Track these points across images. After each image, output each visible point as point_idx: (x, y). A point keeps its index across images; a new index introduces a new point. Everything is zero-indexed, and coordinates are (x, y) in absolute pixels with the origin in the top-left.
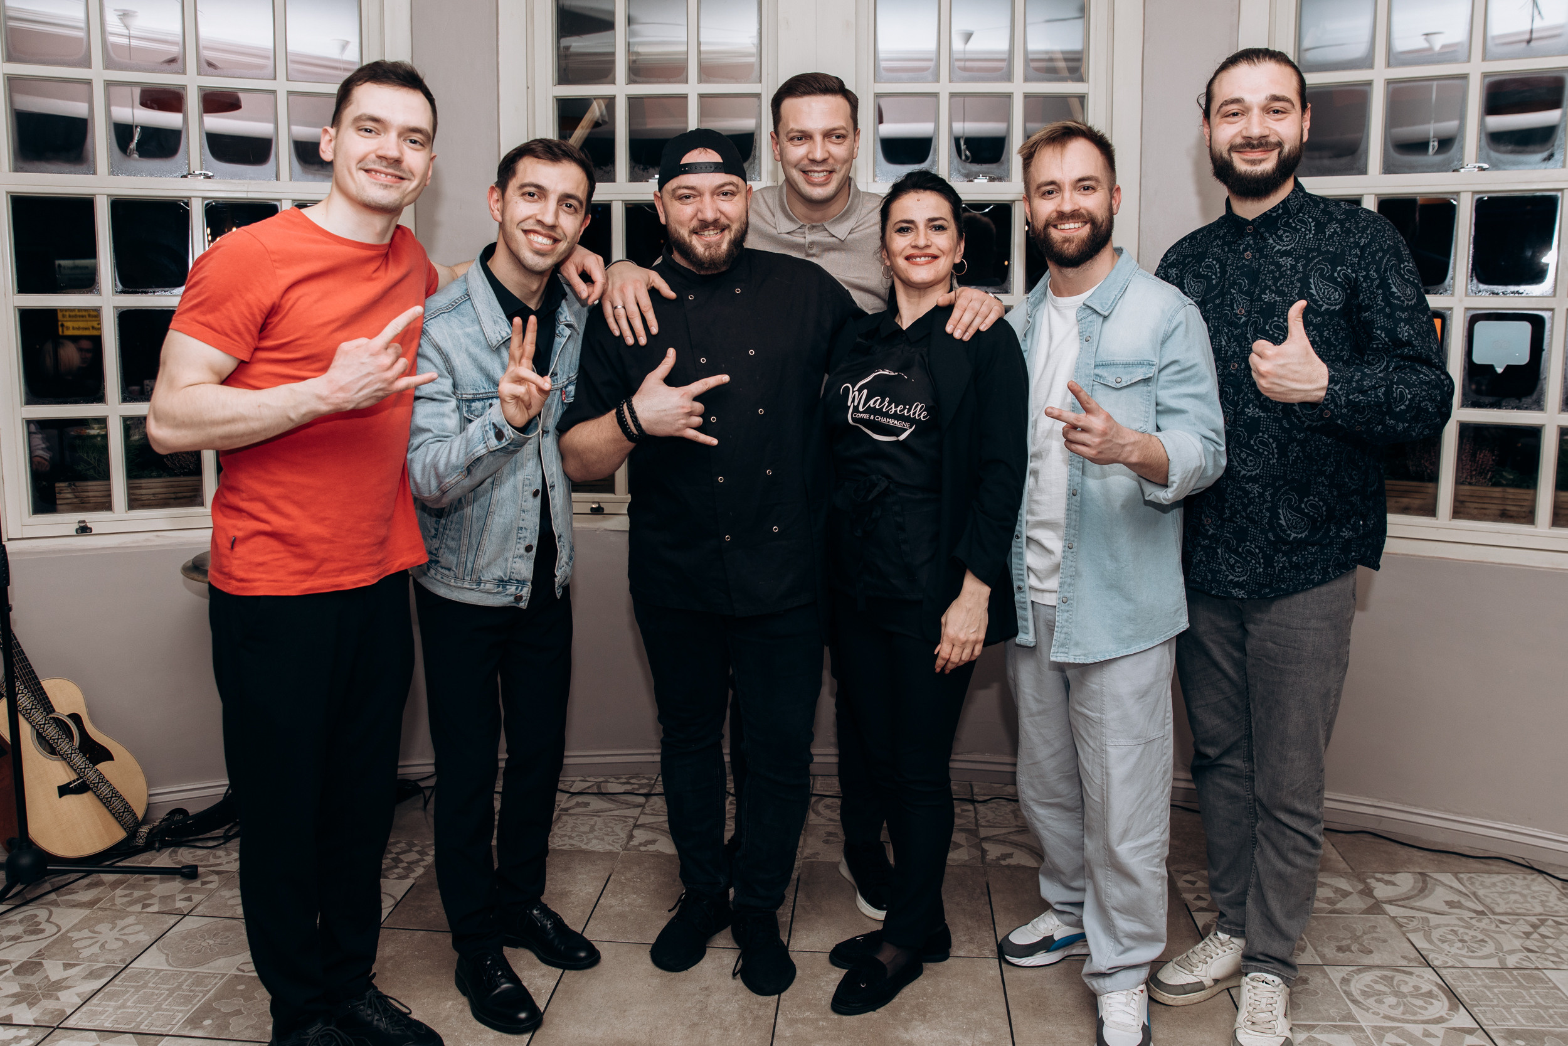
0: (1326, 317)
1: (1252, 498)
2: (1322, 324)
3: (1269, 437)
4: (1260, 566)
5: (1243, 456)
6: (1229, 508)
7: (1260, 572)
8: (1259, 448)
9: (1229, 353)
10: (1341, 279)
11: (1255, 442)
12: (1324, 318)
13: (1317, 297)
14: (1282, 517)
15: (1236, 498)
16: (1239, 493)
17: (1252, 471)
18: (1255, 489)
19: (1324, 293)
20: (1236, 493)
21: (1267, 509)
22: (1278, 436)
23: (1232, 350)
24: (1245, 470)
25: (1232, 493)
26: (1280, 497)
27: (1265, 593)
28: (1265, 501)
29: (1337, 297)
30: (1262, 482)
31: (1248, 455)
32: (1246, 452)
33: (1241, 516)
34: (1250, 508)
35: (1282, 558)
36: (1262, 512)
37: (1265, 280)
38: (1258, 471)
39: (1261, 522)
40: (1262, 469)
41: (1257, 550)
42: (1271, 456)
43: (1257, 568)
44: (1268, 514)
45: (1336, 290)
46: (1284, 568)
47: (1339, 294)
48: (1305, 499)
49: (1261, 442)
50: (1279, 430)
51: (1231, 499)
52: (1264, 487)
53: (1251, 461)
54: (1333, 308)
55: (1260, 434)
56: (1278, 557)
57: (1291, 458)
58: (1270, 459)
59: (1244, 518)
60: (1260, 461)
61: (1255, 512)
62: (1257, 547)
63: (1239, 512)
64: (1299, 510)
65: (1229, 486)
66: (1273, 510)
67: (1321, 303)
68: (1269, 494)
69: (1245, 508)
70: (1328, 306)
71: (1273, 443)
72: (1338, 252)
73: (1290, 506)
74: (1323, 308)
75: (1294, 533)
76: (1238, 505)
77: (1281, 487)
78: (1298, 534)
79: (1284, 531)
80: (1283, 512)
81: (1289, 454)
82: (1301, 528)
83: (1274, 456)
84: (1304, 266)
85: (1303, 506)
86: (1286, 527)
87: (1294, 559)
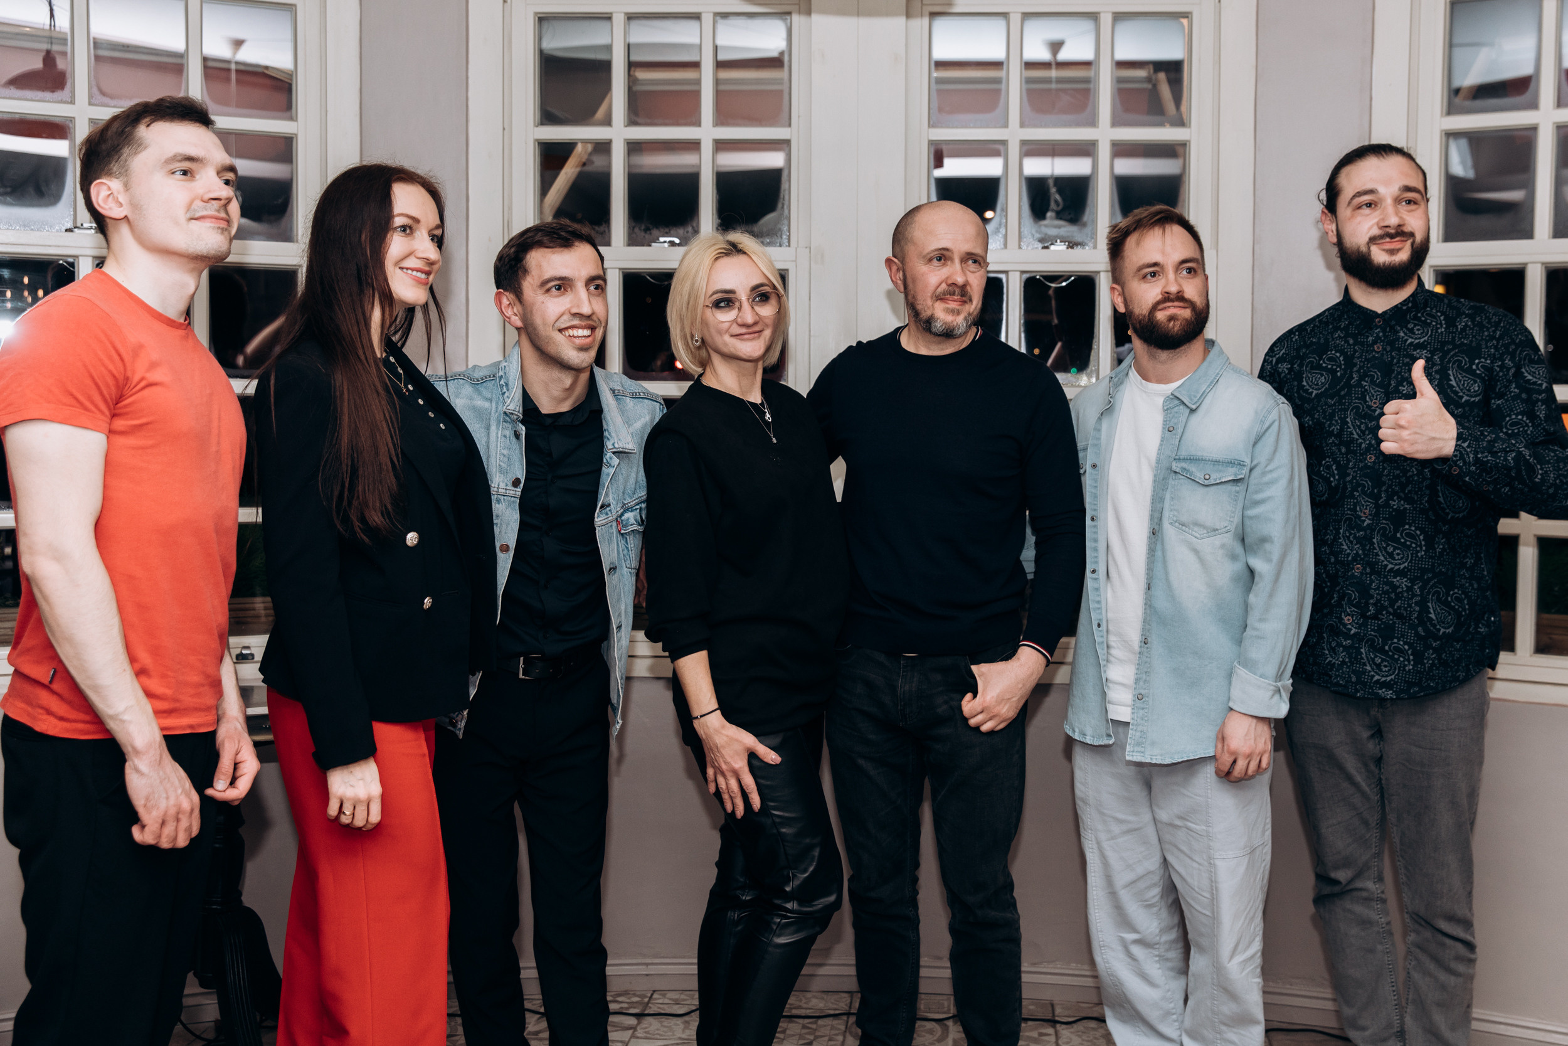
0: (1467, 407)
1: (1400, 593)
2: (1464, 416)
3: (1416, 529)
4: (1409, 662)
5: (1390, 549)
6: (1375, 605)
7: (1410, 670)
8: (1406, 541)
9: (1363, 445)
10: (1480, 370)
11: (1401, 535)
12: (1464, 410)
13: (1457, 389)
14: (1432, 611)
15: (1382, 594)
16: (1386, 588)
17: (1400, 564)
18: (1403, 583)
19: (1463, 385)
20: (1383, 588)
21: (1417, 603)
22: (1425, 527)
23: (1368, 442)
24: (1392, 564)
25: (1378, 589)
26: (1429, 590)
27: (1414, 692)
28: (1414, 595)
29: (1477, 389)
30: (1410, 575)
31: (1395, 548)
32: (1392, 546)
33: (1388, 612)
34: (1398, 604)
35: (1432, 654)
36: (1411, 607)
37: (1401, 372)
38: (1406, 564)
39: (1410, 617)
40: (1411, 562)
41: (1406, 647)
42: (1418, 549)
43: (1406, 665)
44: (1417, 608)
45: (1475, 382)
46: (1433, 665)
47: (1479, 386)
48: (1451, 593)
49: (1408, 535)
50: (1425, 521)
51: (1378, 594)
52: (1413, 581)
53: (1398, 554)
54: (1473, 399)
55: (1407, 527)
56: (1428, 654)
57: (1438, 550)
58: (1418, 552)
59: (1390, 614)
60: (1408, 555)
61: (1404, 607)
62: (1405, 643)
63: (1386, 608)
64: (1446, 604)
65: (1374, 582)
66: (1423, 604)
67: (1461, 394)
68: (1418, 588)
69: (1392, 603)
70: (1468, 398)
71: (1421, 535)
72: (1474, 344)
73: (1439, 600)
74: (1463, 400)
75: (1443, 627)
76: (1385, 601)
77: (1430, 580)
78: (1446, 629)
79: (1434, 626)
80: (1432, 606)
81: (1436, 546)
82: (1448, 623)
83: (1421, 548)
84: (1442, 359)
85: (1449, 599)
86: (1435, 621)
87: (1443, 656)
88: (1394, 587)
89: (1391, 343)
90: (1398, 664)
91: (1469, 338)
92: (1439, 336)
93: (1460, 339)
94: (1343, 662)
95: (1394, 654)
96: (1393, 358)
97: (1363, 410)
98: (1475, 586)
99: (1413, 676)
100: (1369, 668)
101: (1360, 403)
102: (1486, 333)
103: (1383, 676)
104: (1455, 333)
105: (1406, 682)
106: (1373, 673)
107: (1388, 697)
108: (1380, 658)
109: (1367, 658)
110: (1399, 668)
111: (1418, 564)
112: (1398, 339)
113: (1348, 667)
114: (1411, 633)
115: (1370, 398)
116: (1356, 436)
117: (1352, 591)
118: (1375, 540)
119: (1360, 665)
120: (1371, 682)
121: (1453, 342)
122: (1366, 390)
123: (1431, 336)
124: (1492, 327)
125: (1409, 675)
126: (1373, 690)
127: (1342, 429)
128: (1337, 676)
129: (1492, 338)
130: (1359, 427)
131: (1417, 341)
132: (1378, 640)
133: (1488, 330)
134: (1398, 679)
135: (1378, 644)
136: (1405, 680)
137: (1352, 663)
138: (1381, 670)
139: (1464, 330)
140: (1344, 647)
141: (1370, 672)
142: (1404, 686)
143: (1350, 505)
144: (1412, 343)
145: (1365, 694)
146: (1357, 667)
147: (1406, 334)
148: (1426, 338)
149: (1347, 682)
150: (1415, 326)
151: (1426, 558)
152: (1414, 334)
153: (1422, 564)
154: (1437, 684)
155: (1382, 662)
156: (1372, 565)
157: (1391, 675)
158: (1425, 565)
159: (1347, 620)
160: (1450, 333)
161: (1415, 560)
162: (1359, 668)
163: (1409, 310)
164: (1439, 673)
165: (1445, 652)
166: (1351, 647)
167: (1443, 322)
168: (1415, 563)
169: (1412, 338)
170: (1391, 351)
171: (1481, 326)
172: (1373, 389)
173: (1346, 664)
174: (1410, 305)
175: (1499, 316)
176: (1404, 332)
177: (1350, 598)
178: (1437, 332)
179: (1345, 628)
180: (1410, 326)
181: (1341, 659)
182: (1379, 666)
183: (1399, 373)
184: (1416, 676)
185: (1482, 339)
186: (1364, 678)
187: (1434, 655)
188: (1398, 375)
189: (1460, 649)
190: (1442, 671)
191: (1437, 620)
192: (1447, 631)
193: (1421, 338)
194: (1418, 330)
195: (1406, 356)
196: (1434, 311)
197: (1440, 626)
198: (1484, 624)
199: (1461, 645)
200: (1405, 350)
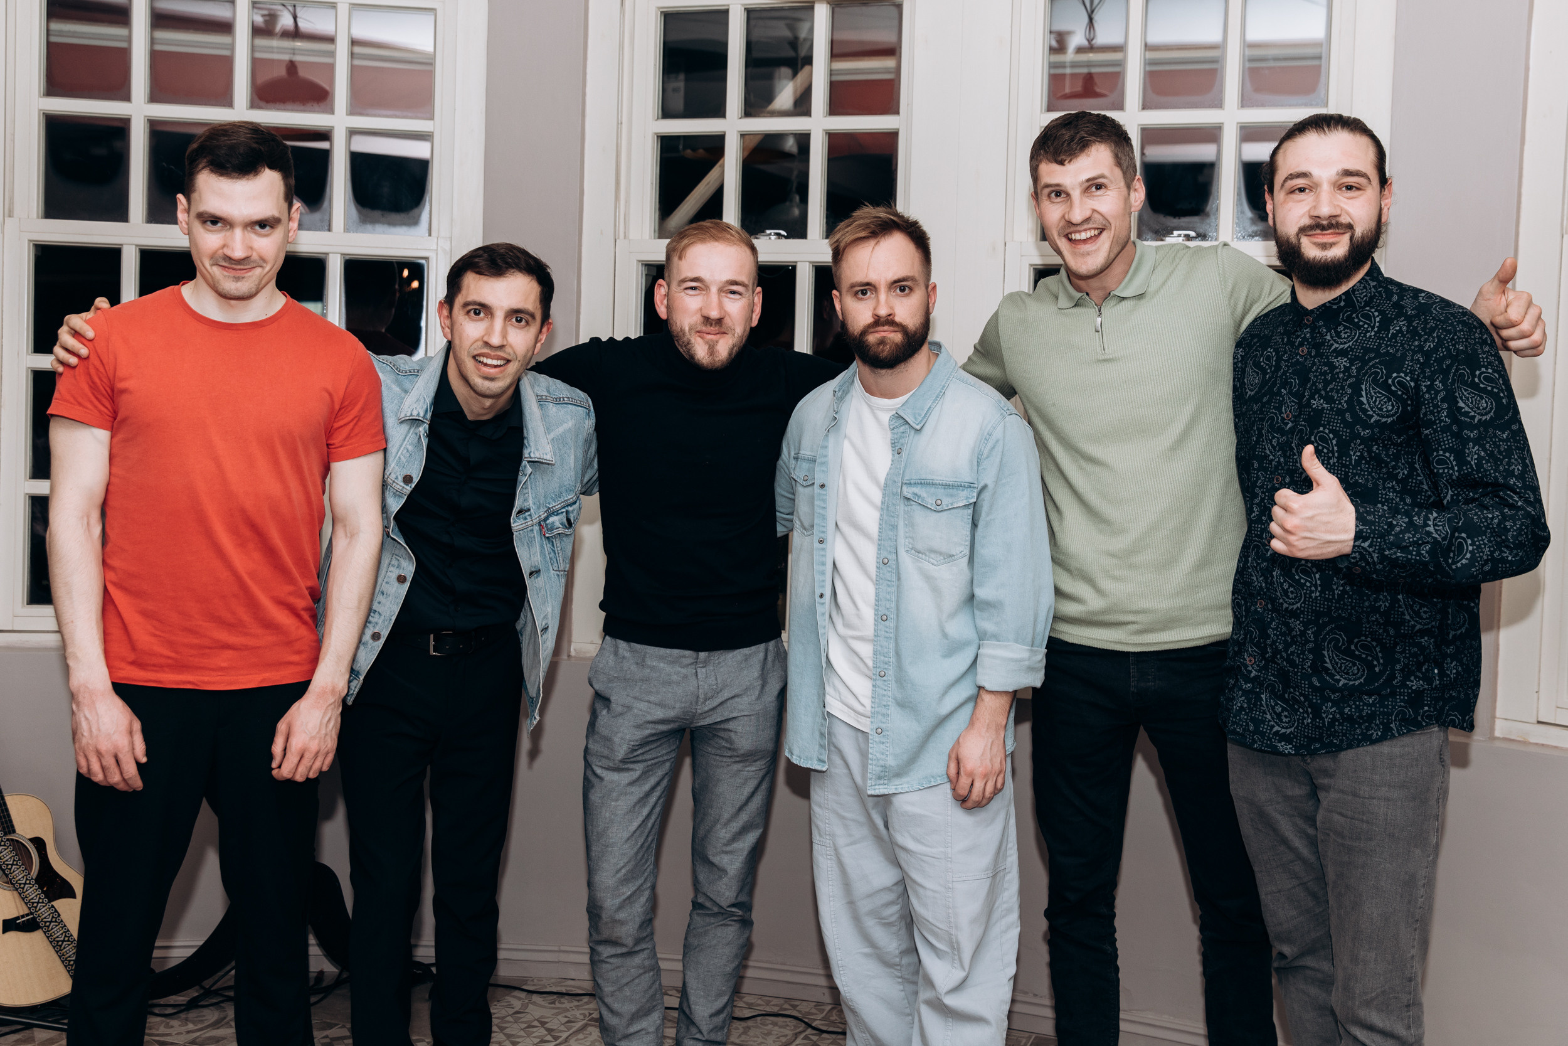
0: (1376, 430)
1: (1294, 637)
2: (1372, 439)
3: (1312, 566)
4: (1308, 716)
5: (1286, 586)
6: (1271, 645)
7: (1308, 723)
8: (1301, 578)
9: (1273, 463)
10: (1396, 387)
11: (1296, 571)
13: (1367, 407)
14: (1328, 660)
15: (1280, 635)
16: (1284, 629)
17: (1293, 604)
18: (1297, 626)
19: (1375, 402)
20: (1281, 629)
21: (1310, 651)
23: (1277, 459)
24: (1286, 602)
25: (1276, 629)
26: (1325, 635)
27: (1315, 748)
28: (1307, 641)
29: (1390, 408)
30: (1304, 618)
31: (1290, 585)
32: (1289, 582)
33: (1282, 657)
34: (1292, 649)
35: (1331, 708)
36: (1303, 653)
37: (1316, 382)
38: (1299, 605)
39: (1302, 665)
40: (1304, 602)
41: (1302, 698)
42: (1313, 588)
43: (1305, 718)
44: (1311, 657)
45: (1389, 400)
46: (1334, 719)
47: (1393, 405)
48: (1356, 640)
49: (1303, 571)
51: (1275, 635)
52: (1306, 625)
53: (1292, 593)
54: (1384, 420)
56: (1326, 707)
57: (1336, 592)
58: (1313, 592)
59: (1284, 660)
60: (1301, 594)
61: (1297, 653)
62: (1301, 694)
63: (1280, 652)
64: (1351, 654)
65: (1274, 621)
66: (1317, 651)
67: (1371, 413)
68: (1312, 633)
69: (1287, 646)
70: (1379, 418)
71: (1317, 573)
72: (1399, 355)
73: (1336, 648)
74: (1373, 420)
75: (1345, 679)
76: (1280, 643)
77: (1325, 625)
78: (1350, 680)
79: (1332, 676)
80: (1328, 655)
81: (1335, 587)
82: (1354, 674)
83: (1316, 588)
84: (1359, 370)
85: (1353, 647)
86: (1333, 671)
87: (1346, 710)
88: (1290, 630)
89: (1317, 346)
90: (1297, 715)
91: (1395, 347)
92: (1365, 341)
93: (1387, 346)
94: (1242, 708)
95: (1294, 705)
96: (1314, 364)
97: (1277, 422)
98: (1392, 632)
99: (1312, 731)
100: (1269, 717)
101: (1276, 414)
102: (1416, 343)
103: (1283, 727)
104: (1383, 339)
105: (1305, 737)
106: (1273, 723)
107: (1286, 752)
108: (1281, 706)
109: (1267, 705)
110: (1298, 719)
111: (1312, 606)
112: (1323, 344)
113: (1247, 714)
114: (1305, 684)
115: (1285, 409)
116: (1268, 452)
117: (1253, 628)
118: (1274, 573)
119: (1260, 712)
120: (1269, 734)
121: (1377, 351)
122: (1284, 399)
123: (1356, 341)
124: (1425, 335)
125: (1309, 730)
126: (1271, 742)
127: (1257, 442)
128: (1234, 723)
129: (1421, 347)
130: (1271, 441)
131: (1342, 346)
132: (1279, 686)
133: (1419, 339)
134: (1297, 733)
135: (1279, 690)
136: (1304, 734)
137: (1251, 710)
138: (1281, 721)
139: (1394, 336)
140: (1244, 691)
141: (1270, 721)
142: (1304, 741)
143: (1257, 531)
144: (1337, 348)
145: (1262, 746)
146: (1256, 714)
147: (1332, 337)
148: (1351, 343)
149: (1244, 730)
150: (1344, 330)
151: (1320, 600)
152: (1340, 337)
153: (1316, 607)
154: (1342, 741)
155: (1282, 711)
156: (1273, 601)
157: (1291, 727)
158: (1320, 607)
159: (1248, 660)
160: (1380, 338)
161: (1309, 601)
162: (1259, 715)
163: (1340, 309)
164: (1342, 729)
165: (1349, 706)
166: (1251, 691)
167: (1377, 324)
168: (1309, 605)
169: (1337, 343)
170: (1315, 357)
171: (1414, 333)
172: (1289, 398)
173: (1245, 711)
174: (1342, 304)
175: (1438, 321)
176: (1331, 334)
177: (1251, 636)
178: (1365, 336)
179: (1246, 669)
180: (1340, 328)
181: (1239, 705)
182: (1279, 715)
183: (1314, 384)
184: (1316, 732)
185: (1410, 349)
186: (1263, 728)
187: (1334, 709)
188: (1312, 385)
189: (1373, 704)
190: (1347, 727)
191: (1335, 670)
192: (1352, 683)
193: (1345, 343)
194: (1345, 333)
195: (1325, 364)
196: (1373, 310)
197: (1341, 676)
198: (1419, 677)
199: (1375, 699)
200: (1327, 357)
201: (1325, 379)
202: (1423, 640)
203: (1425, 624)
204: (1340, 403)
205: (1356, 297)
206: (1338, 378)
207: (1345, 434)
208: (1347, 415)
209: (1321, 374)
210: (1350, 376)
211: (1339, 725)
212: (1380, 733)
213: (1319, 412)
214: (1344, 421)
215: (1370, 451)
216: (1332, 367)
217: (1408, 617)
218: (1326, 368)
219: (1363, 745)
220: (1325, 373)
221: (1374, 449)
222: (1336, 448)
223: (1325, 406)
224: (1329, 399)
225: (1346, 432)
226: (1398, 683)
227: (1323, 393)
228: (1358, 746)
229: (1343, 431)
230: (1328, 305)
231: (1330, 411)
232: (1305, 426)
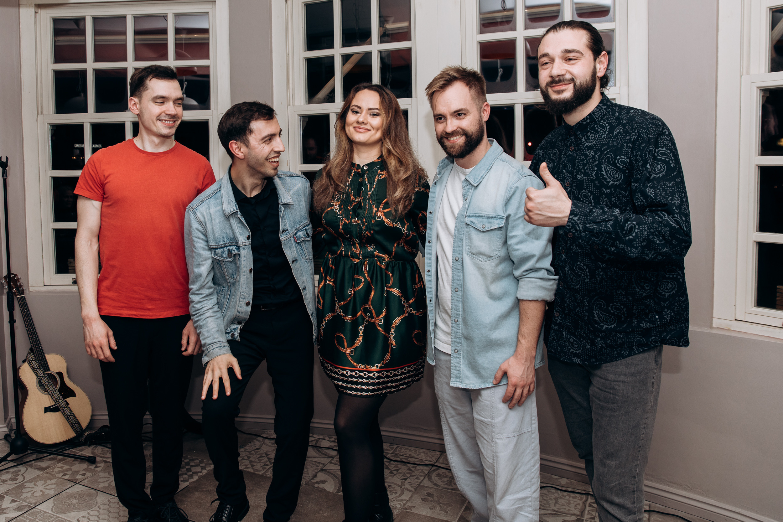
0: (613, 189)
2: (610, 194)
3: (584, 265)
4: (588, 344)
5: (571, 276)
6: (567, 307)
7: (589, 348)
8: (578, 272)
10: (620, 164)
11: (576, 268)
12: (611, 190)
13: (606, 177)
14: (596, 316)
15: (571, 301)
17: (576, 286)
18: (579, 297)
19: (610, 174)
20: (571, 298)
21: (586, 311)
22: (589, 264)
24: (572, 285)
25: (569, 298)
26: (594, 302)
28: (585, 306)
29: (618, 176)
30: (581, 293)
31: (573, 276)
32: (573, 274)
34: (578, 309)
35: (600, 341)
36: (583, 312)
37: (579, 165)
38: (578, 286)
39: (583, 319)
40: (581, 285)
41: (585, 334)
42: (585, 277)
43: (587, 346)
44: (587, 314)
45: (617, 171)
46: (602, 347)
47: (619, 174)
48: (611, 305)
49: (580, 268)
50: (589, 261)
51: (568, 301)
52: (583, 297)
53: (575, 280)
54: (615, 183)
55: (579, 263)
56: (597, 340)
57: (598, 279)
58: (585, 279)
60: (579, 281)
61: (580, 313)
62: (584, 332)
63: (572, 311)
64: (609, 312)
65: (568, 294)
66: (590, 311)
67: (609, 180)
68: (587, 301)
69: (575, 308)
70: (613, 182)
71: (587, 269)
72: (619, 146)
73: (600, 309)
74: (610, 184)
75: (606, 325)
76: (572, 306)
77: (593, 296)
78: (609, 325)
79: (599, 324)
80: (596, 313)
81: (597, 276)
82: (610, 322)
83: (587, 278)
84: (599, 156)
85: (610, 308)
86: (599, 322)
87: (608, 342)
88: (576, 299)
89: (578, 145)
90: (582, 343)
91: (617, 141)
92: (601, 140)
93: (613, 142)
94: (554, 339)
95: (580, 338)
96: (577, 155)
99: (591, 352)
100: (567, 344)
102: (628, 138)
103: (575, 350)
104: (611, 137)
106: (569, 347)
107: (578, 363)
108: (574, 338)
109: (566, 337)
110: (583, 345)
111: (586, 287)
114: (586, 328)
115: (566, 180)
117: (558, 298)
118: (567, 268)
120: (568, 353)
121: (608, 145)
122: (565, 175)
124: (633, 133)
125: (589, 351)
126: (570, 358)
131: (590, 144)
132: (572, 328)
133: (630, 135)
134: (583, 352)
135: (572, 330)
136: (587, 354)
137: (558, 340)
138: (574, 346)
139: (616, 135)
140: (554, 330)
142: (586, 357)
144: (587, 145)
145: (565, 360)
146: (561, 343)
147: (585, 139)
148: (594, 142)
150: (591, 134)
151: (590, 284)
152: (589, 139)
153: (588, 287)
154: (606, 358)
155: (574, 341)
156: (567, 283)
157: (579, 350)
158: (590, 287)
159: (556, 314)
160: (609, 138)
161: (584, 284)
163: (588, 124)
164: (607, 352)
165: (611, 340)
166: (558, 330)
167: (608, 130)
168: (584, 286)
169: (588, 142)
170: (577, 151)
171: (627, 132)
172: (568, 175)
173: (555, 341)
174: (588, 121)
177: (557, 301)
178: (601, 137)
179: (555, 319)
180: (589, 134)
181: (552, 337)
182: (572, 343)
183: (578, 166)
185: (625, 142)
186: (565, 350)
187: (602, 341)
188: (577, 167)
189: (623, 338)
190: (609, 350)
191: (600, 321)
192: (610, 327)
193: (592, 142)
194: (592, 137)
195: (582, 155)
196: (605, 123)
197: (604, 324)
198: (646, 321)
199: (624, 335)
200: (583, 151)
201: (583, 164)
202: (647, 301)
203: (648, 293)
204: (592, 176)
205: (595, 116)
206: (590, 162)
207: (597, 193)
208: (596, 182)
209: (581, 160)
210: (595, 160)
211: (605, 350)
212: (627, 353)
213: (582, 182)
214: (595, 186)
215: (610, 201)
216: (586, 156)
217: (637, 290)
218: (583, 157)
219: (619, 360)
220: (583, 160)
221: (613, 200)
222: (592, 201)
223: (585, 178)
224: (586, 174)
225: (597, 192)
226: (635, 325)
227: (583, 171)
228: (616, 360)
229: (595, 191)
230: (581, 122)
231: (587, 180)
232: (575, 189)
